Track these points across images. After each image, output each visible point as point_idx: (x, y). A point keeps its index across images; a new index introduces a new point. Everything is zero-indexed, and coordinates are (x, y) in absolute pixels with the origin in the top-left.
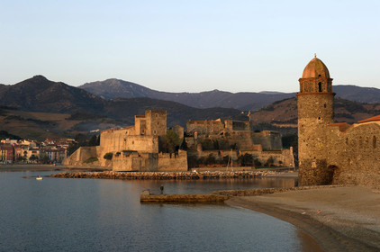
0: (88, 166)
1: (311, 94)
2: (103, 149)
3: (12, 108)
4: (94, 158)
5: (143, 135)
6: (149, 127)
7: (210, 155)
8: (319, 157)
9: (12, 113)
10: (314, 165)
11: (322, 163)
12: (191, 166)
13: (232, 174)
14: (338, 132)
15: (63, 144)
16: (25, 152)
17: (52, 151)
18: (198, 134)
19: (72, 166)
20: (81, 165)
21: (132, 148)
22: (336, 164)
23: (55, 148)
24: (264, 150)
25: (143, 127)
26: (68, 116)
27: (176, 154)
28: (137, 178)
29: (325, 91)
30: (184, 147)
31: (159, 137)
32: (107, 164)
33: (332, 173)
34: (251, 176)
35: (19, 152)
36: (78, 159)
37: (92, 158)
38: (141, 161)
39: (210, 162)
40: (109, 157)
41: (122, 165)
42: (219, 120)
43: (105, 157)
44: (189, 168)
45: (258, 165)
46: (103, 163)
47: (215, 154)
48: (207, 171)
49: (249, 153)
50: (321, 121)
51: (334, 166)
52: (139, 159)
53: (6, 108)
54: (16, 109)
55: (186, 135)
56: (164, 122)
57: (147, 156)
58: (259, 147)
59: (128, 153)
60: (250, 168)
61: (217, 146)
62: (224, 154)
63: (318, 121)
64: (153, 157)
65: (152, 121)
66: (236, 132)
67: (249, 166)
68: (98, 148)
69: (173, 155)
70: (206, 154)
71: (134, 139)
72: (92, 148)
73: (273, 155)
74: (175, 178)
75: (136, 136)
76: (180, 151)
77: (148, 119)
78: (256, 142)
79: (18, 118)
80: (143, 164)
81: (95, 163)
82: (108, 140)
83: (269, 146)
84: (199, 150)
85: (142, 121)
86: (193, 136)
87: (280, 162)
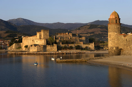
0: (18, 50)
2: (23, 44)
4: (20, 47)
5: (40, 38)
6: (42, 36)
7: (65, 46)
8: (116, 46)
10: (114, 49)
11: (117, 48)
12: (58, 50)
13: (75, 52)
14: (123, 37)
15: (6, 42)
17: (3, 45)
18: (60, 38)
19: (12, 50)
20: (15, 50)
21: (36, 43)
22: (122, 48)
23: (3, 44)
24: (84, 44)
25: (40, 36)
26: (5, 32)
27: (53, 45)
28: (42, 54)
29: (118, 23)
30: (56, 43)
31: (46, 39)
32: (26, 49)
33: (120, 51)
34: (82, 53)
36: (14, 48)
37: (19, 47)
38: (40, 48)
39: (65, 48)
40: (26, 47)
41: (33, 50)
42: (67, 33)
43: (25, 47)
44: (58, 51)
45: (82, 49)
46: (24, 49)
47: (67, 45)
48: (65, 51)
49: (79, 45)
51: (121, 49)
55: (56, 39)
56: (48, 34)
57: (42, 46)
58: (82, 43)
59: (35, 45)
60: (79, 50)
61: (67, 42)
62: (70, 45)
63: (116, 33)
64: (45, 47)
65: (44, 33)
66: (74, 37)
67: (79, 49)
68: (21, 43)
69: (52, 46)
70: (63, 45)
71: (37, 40)
72: (19, 44)
73: (87, 45)
74: (56, 54)
76: (54, 44)
77: (42, 33)
78: (81, 41)
80: (41, 49)
81: (21, 49)
83: (85, 42)
84: (61, 44)
85: (40, 34)
86: (58, 39)
87: (90, 48)
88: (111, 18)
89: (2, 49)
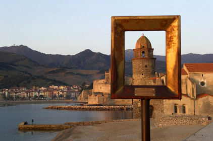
0: (87, 101)
1: (137, 59)
3: (69, 68)
5: (107, 83)
6: (110, 78)
9: (69, 71)
10: (139, 105)
16: (58, 93)
17: (74, 92)
21: (100, 90)
23: (77, 90)
25: (106, 79)
26: (98, 71)
35: (55, 93)
36: (82, 97)
38: (103, 99)
41: (93, 101)
50: (143, 76)
52: (103, 97)
53: (66, 68)
54: (71, 68)
59: (96, 94)
63: (141, 76)
71: (101, 85)
72: (90, 90)
75: (102, 84)
77: (110, 74)
79: (71, 73)
80: (105, 100)
82: (96, 86)
85: (107, 75)
88: (139, 48)
89: (69, 99)
